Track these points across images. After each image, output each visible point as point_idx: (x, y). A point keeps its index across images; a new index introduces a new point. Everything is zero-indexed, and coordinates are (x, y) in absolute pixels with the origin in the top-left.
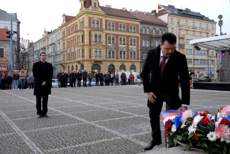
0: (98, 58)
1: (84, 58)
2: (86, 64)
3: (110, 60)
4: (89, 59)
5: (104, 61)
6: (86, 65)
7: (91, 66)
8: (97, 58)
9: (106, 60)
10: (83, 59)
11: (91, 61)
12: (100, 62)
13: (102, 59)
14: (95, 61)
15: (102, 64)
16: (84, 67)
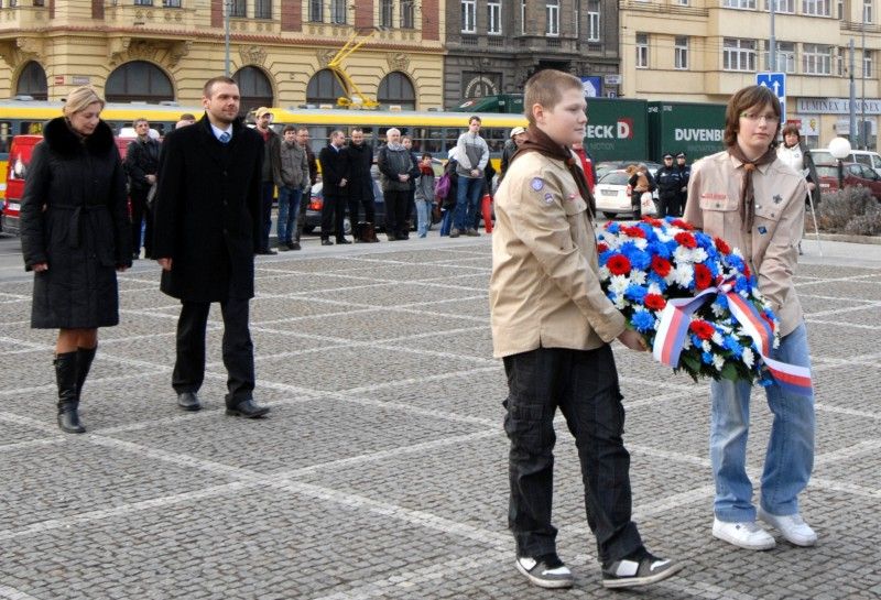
0: (159, 14)
1: (52, 16)
2: (59, 61)
3: (238, 31)
4: (91, 24)
5: (202, 39)
6: (60, 71)
7: (106, 74)
8: (150, 17)
9: (218, 32)
10: (38, 25)
11: (104, 37)
12: (173, 46)
13: (190, 28)
14: (139, 43)
15: (182, 63)
16: (50, 81)
